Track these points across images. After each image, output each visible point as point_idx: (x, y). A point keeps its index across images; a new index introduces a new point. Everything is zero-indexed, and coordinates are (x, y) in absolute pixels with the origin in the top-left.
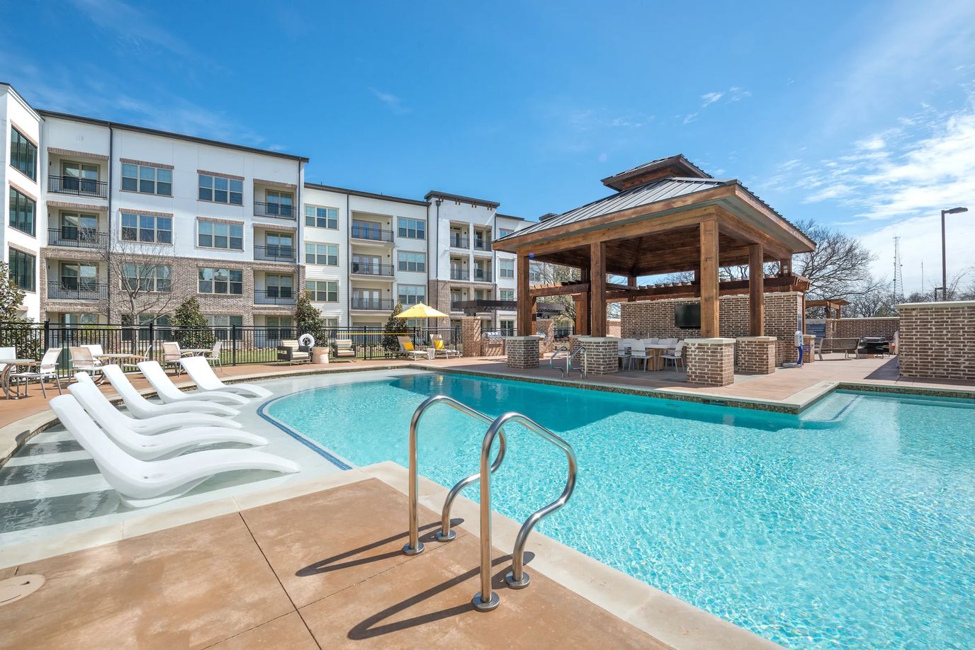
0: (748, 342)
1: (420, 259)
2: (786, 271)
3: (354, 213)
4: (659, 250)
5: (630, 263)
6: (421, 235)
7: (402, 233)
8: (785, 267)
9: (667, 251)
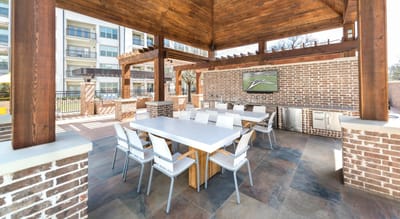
0: (367, 133)
1: (116, 50)
2: (350, 36)
3: (68, 21)
4: (228, 22)
5: (208, 38)
6: (115, 37)
7: (102, 35)
8: (350, 31)
9: (236, 24)
